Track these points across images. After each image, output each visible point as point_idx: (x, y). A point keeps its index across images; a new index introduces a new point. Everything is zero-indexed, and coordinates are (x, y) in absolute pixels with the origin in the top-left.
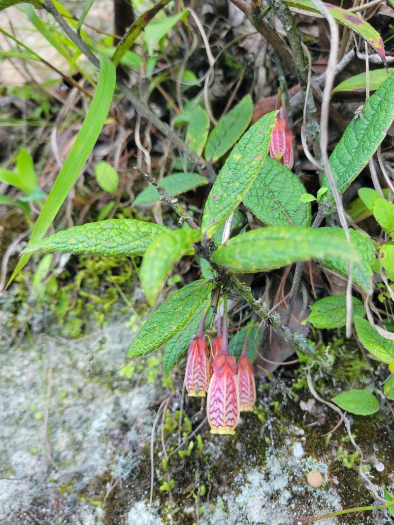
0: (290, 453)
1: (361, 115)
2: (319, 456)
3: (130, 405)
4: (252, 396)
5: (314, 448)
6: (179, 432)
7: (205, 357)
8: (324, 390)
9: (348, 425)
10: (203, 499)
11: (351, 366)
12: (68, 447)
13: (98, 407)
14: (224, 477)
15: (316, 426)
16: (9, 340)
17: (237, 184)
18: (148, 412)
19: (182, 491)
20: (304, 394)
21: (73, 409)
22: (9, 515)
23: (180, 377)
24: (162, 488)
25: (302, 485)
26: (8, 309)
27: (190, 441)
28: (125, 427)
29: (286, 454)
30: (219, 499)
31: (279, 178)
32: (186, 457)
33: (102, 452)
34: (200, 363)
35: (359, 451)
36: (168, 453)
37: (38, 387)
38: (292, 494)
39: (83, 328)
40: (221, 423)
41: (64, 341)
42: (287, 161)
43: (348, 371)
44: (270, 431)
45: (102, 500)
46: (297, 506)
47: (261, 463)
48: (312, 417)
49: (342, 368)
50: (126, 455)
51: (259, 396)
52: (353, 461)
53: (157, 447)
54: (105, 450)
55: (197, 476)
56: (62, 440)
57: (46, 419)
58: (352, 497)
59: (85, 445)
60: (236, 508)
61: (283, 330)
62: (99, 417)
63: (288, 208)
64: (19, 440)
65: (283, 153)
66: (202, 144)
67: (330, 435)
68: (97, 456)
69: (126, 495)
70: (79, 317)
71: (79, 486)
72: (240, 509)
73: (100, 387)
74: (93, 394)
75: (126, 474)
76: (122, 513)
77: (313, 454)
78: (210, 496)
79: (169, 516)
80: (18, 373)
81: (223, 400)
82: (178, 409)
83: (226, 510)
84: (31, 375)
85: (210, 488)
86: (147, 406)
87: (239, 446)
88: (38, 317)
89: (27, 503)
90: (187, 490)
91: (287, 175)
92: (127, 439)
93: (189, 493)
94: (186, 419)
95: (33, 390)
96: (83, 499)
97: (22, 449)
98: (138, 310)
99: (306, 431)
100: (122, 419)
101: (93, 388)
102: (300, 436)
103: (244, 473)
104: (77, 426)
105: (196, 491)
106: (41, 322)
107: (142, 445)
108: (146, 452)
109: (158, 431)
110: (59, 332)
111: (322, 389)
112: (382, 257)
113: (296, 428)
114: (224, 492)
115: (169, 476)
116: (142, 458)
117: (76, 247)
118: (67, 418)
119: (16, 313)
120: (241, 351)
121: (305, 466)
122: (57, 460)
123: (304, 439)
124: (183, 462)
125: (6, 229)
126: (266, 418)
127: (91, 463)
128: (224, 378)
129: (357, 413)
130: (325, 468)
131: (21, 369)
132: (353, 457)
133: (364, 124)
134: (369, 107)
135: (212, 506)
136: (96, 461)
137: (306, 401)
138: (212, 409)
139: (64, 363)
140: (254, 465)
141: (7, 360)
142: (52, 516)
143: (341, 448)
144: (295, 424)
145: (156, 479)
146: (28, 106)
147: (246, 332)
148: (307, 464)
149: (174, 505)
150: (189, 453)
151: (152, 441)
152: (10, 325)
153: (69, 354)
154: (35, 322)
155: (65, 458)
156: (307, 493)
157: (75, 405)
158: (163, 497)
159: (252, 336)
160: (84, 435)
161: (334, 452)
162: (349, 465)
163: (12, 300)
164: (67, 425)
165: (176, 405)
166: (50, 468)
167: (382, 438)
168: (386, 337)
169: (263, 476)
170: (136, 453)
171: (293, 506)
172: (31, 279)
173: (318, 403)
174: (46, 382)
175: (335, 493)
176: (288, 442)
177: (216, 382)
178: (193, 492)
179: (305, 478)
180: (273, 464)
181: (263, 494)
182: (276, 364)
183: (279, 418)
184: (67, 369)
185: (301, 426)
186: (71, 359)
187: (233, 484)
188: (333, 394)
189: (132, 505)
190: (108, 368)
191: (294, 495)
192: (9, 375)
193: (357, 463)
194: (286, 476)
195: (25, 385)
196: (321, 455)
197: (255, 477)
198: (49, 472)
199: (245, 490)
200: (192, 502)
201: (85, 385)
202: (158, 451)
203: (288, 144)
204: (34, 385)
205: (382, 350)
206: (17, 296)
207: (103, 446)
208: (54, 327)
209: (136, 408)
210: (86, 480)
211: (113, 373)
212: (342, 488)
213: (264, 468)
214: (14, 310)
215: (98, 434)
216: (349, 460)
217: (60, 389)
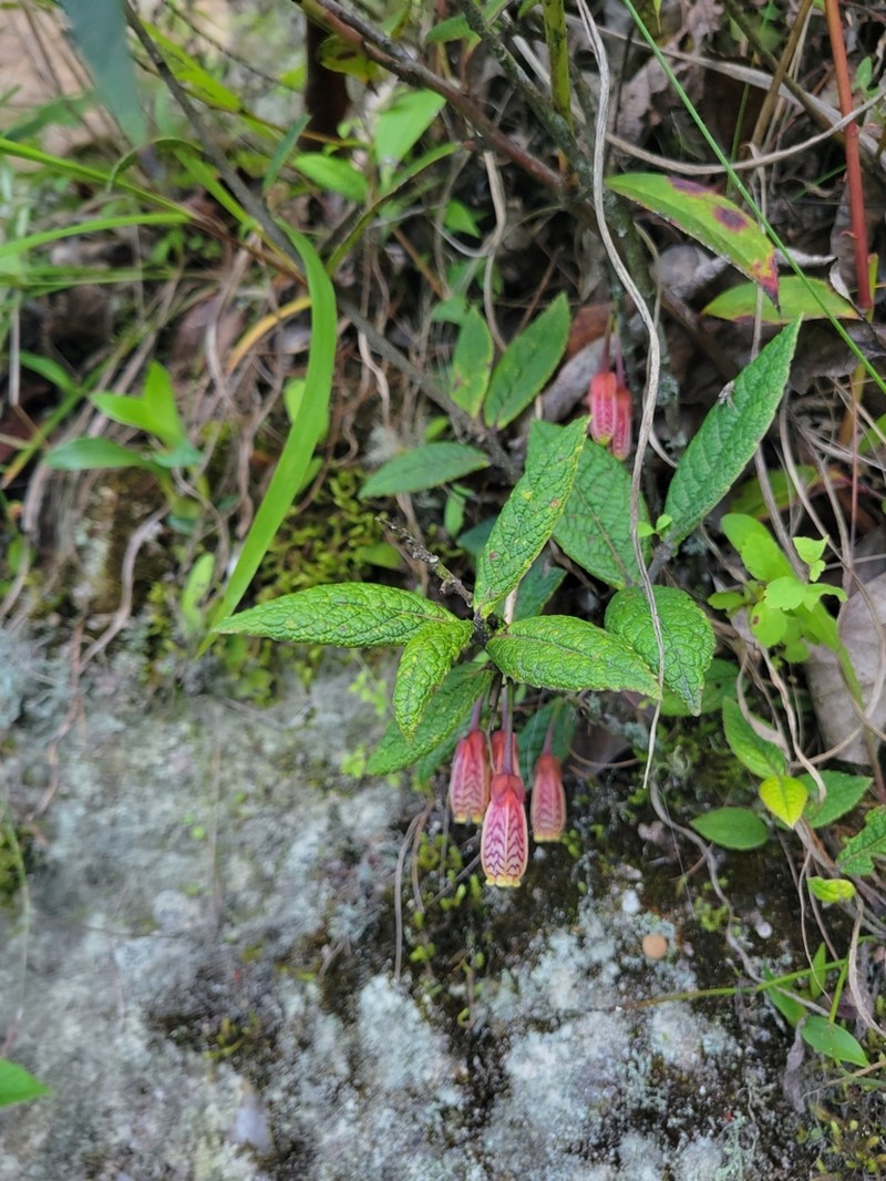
0: (618, 907)
1: (730, 399)
2: (663, 912)
3: (358, 818)
4: (559, 817)
5: (658, 898)
6: (441, 869)
7: (481, 763)
8: (681, 806)
9: (713, 866)
10: (480, 973)
11: (727, 768)
12: (251, 886)
13: (301, 819)
14: (514, 941)
15: (665, 864)
16: (143, 704)
17: (525, 543)
18: (391, 833)
19: (445, 961)
20: (646, 813)
21: (258, 822)
22: (158, 994)
23: (442, 778)
24: (415, 956)
25: (636, 955)
26: (137, 650)
27: (458, 884)
28: (351, 858)
29: (612, 907)
30: (505, 974)
31: (603, 480)
32: (453, 909)
33: (311, 896)
34: (475, 772)
35: (726, 906)
36: (424, 901)
37: (196, 784)
38: (621, 967)
39: (273, 686)
40: (501, 871)
41: (238, 706)
42: (619, 444)
43: (721, 777)
44: (586, 872)
45: (317, 972)
46: (629, 985)
47: (571, 920)
48: (657, 849)
49: (710, 771)
50: (355, 903)
51: (572, 813)
52: (718, 920)
53: (406, 891)
54: (317, 894)
55: (470, 939)
56: (240, 873)
57: (213, 838)
58: (714, 975)
59: (280, 883)
60: (532, 987)
61: (606, 721)
62: (303, 838)
63: (614, 536)
64: (164, 873)
65: (612, 434)
66: (480, 395)
67: (684, 879)
68: (302, 901)
69: (357, 965)
70: (268, 668)
71: (272, 950)
72: (539, 989)
73: (305, 786)
74: (290, 797)
75: (357, 935)
76: (352, 993)
77: (655, 908)
78: (491, 969)
79: (427, 998)
80: (160, 761)
81: (504, 839)
82: (440, 832)
83: (516, 990)
84: (181, 764)
85: (491, 956)
86: (386, 823)
87: (537, 894)
88: (194, 667)
89: (188, 977)
90: (456, 958)
91: (616, 476)
92: (355, 876)
93: (457, 964)
94: (453, 850)
95: (186, 791)
96: (285, 971)
97: (169, 888)
98: (369, 659)
99: (645, 872)
100: (344, 843)
101: (291, 787)
102: (634, 882)
103: (545, 936)
104: (265, 850)
105: (469, 961)
106: (199, 676)
107: (380, 888)
108: (388, 899)
109: (408, 865)
110: (231, 691)
111: (677, 805)
112: (755, 622)
113: (629, 868)
114: (514, 964)
115: (425, 938)
116: (384, 908)
117: (297, 633)
118: (248, 837)
119: (152, 656)
120: (543, 742)
121: (639, 928)
122: (232, 906)
123: (639, 885)
124: (448, 916)
125: (121, 495)
126: (582, 851)
127: (293, 912)
128: (506, 809)
129: (731, 845)
130: (671, 930)
131: (165, 753)
132: (718, 914)
133: (733, 415)
134: (743, 386)
135: (494, 984)
136: (302, 910)
137: (649, 824)
138: (488, 851)
139: (239, 744)
140: (561, 923)
141: (140, 737)
142: (231, 997)
143: (699, 900)
144: (628, 862)
145: (405, 942)
146: (142, 237)
147: (552, 711)
148: (643, 923)
149: (433, 981)
150: (457, 902)
151: (398, 882)
152: (143, 677)
153: (248, 729)
154: (190, 675)
155: (245, 904)
156: (645, 967)
157: (261, 815)
158: (417, 969)
159: (561, 718)
160: (278, 866)
161: (689, 907)
162: (709, 926)
163: (144, 633)
164: (248, 849)
165: (436, 825)
166: (223, 921)
167: (772, 886)
168: (766, 738)
169: (574, 940)
170: (372, 900)
171: (622, 986)
172: (178, 598)
173: (667, 829)
174: (208, 776)
175: (686, 968)
176: (615, 889)
177: (494, 815)
178: (463, 962)
179: (640, 943)
180: (591, 924)
181: (574, 967)
182: (600, 765)
183: (603, 852)
184: (243, 755)
185: (638, 866)
186: (251, 738)
187: (527, 951)
188: (695, 812)
189: (367, 981)
190: (318, 754)
191: (625, 971)
192: (144, 764)
193: (724, 924)
194: (612, 941)
195: (175, 781)
196: (668, 910)
197: (562, 941)
198: (220, 927)
199: (547, 961)
200: (462, 978)
201: (278, 782)
202: (408, 899)
203: (621, 415)
204: (187, 781)
205: (758, 756)
206: (151, 626)
207: (314, 886)
208: (220, 681)
209: (368, 825)
210: (286, 940)
211: (325, 764)
212: (698, 961)
213: (576, 928)
214: (148, 651)
215: (305, 867)
216: (711, 919)
217: (233, 788)
